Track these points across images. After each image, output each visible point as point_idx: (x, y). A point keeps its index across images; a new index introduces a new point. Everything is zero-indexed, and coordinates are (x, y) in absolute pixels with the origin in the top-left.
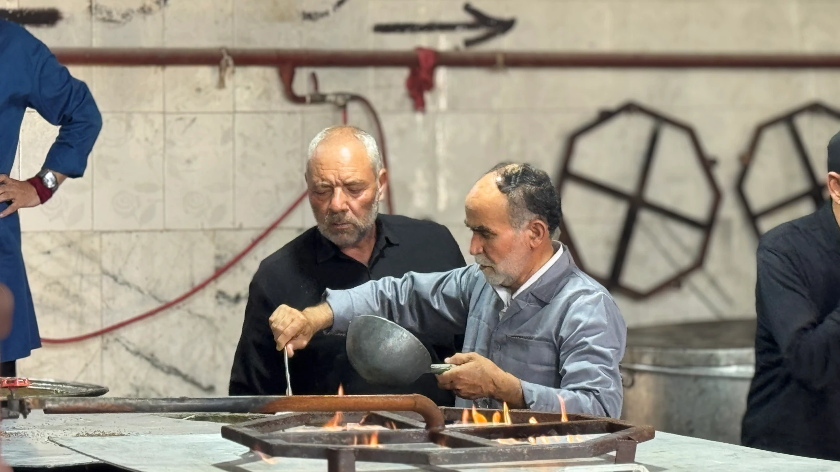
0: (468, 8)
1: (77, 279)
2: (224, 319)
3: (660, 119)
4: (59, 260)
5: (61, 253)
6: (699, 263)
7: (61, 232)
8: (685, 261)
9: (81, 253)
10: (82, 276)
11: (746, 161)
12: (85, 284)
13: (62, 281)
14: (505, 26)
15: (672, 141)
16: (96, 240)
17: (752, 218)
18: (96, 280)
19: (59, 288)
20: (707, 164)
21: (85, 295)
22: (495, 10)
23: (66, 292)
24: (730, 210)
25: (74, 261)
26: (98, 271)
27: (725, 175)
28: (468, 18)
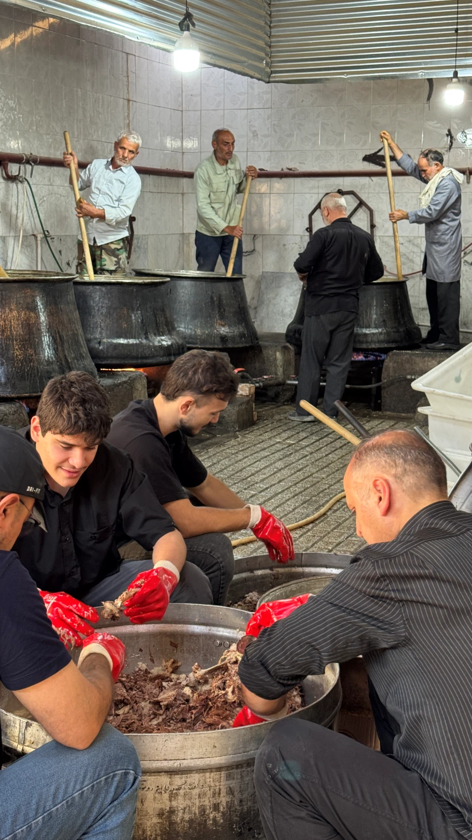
1: (412, 254)
2: (466, 271)
4: (405, 246)
5: (407, 244)
7: (407, 237)
9: (414, 244)
10: (414, 252)
12: (415, 256)
13: (407, 254)
16: (419, 239)
18: (419, 254)
19: (405, 257)
21: (414, 259)
23: (408, 258)
25: (411, 247)
26: (419, 251)
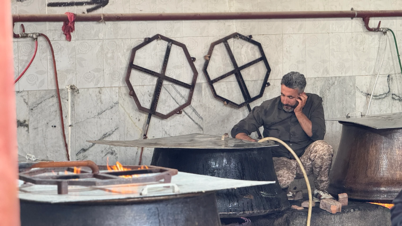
3: (171, 42)
6: (188, 103)
11: (208, 58)
17: (211, 83)
20: (191, 60)
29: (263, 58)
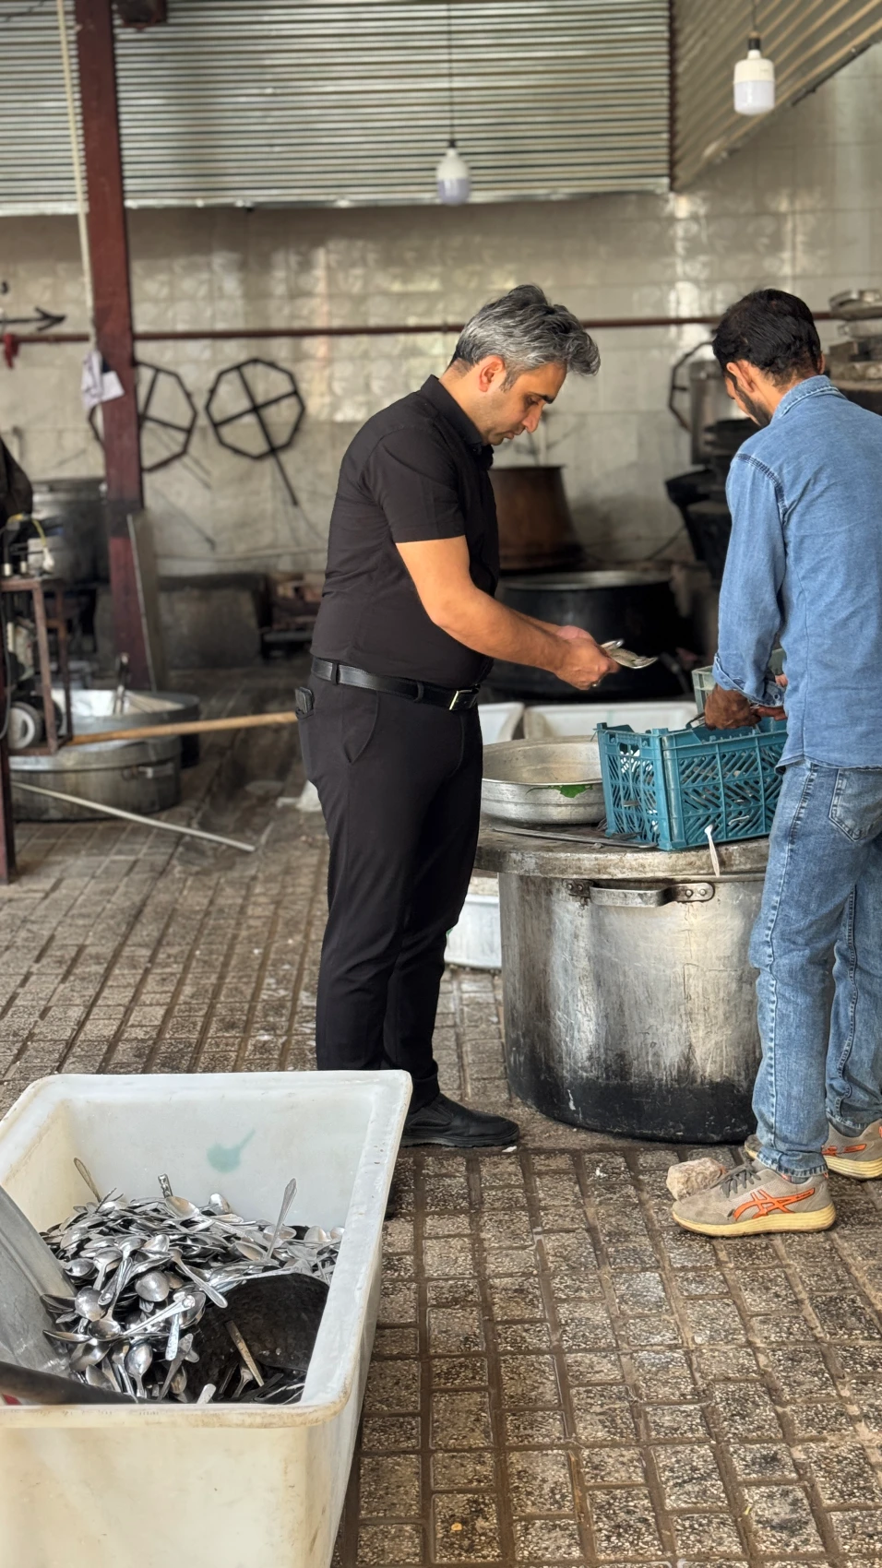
0: (38, 310)
3: (158, 370)
6: (184, 452)
8: (177, 449)
11: (213, 392)
14: (59, 319)
15: (164, 381)
17: (216, 425)
20: (188, 396)
22: (55, 311)
24: (203, 421)
27: (200, 402)
28: (36, 315)
29: (295, 393)
